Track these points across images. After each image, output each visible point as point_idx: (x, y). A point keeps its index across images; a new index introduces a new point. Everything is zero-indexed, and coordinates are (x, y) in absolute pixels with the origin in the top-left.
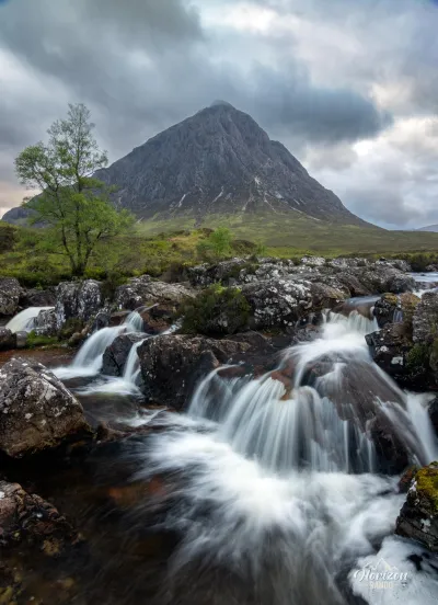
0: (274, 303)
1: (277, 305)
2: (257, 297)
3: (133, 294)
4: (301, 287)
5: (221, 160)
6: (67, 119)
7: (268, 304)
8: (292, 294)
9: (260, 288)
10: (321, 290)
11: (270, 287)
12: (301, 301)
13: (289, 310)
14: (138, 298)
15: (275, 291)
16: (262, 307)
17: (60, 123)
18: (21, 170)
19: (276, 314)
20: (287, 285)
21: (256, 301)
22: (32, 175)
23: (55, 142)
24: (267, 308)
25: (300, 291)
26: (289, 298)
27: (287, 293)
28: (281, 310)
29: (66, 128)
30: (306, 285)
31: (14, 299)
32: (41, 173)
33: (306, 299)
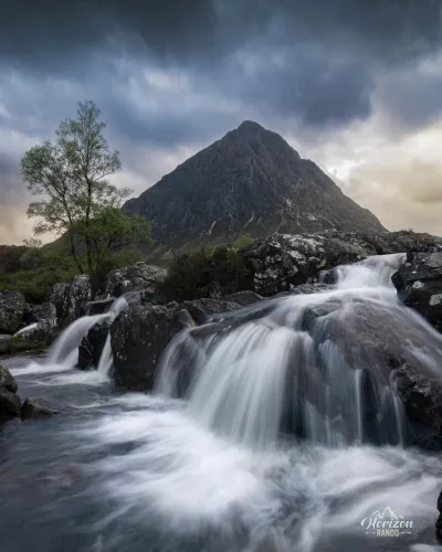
0: (277, 262)
1: (280, 263)
2: (256, 257)
3: (121, 279)
4: (311, 241)
5: (251, 182)
6: (75, 118)
7: (270, 264)
8: (300, 249)
9: (259, 245)
10: (337, 245)
11: (271, 240)
12: (311, 258)
13: (296, 269)
14: (126, 282)
15: (278, 245)
16: (263, 270)
17: (68, 122)
18: (28, 173)
19: (279, 276)
20: (294, 239)
21: (255, 262)
22: (39, 179)
23: (62, 142)
24: (269, 270)
25: (310, 246)
26: (295, 254)
27: (294, 249)
28: (286, 270)
29: (75, 128)
30: (318, 240)
31: (18, 314)
32: (49, 177)
33: (318, 255)
